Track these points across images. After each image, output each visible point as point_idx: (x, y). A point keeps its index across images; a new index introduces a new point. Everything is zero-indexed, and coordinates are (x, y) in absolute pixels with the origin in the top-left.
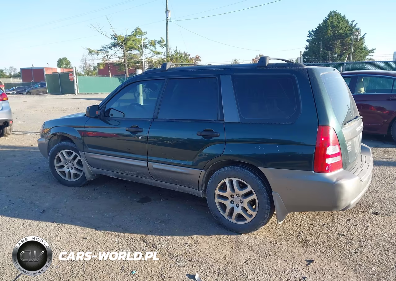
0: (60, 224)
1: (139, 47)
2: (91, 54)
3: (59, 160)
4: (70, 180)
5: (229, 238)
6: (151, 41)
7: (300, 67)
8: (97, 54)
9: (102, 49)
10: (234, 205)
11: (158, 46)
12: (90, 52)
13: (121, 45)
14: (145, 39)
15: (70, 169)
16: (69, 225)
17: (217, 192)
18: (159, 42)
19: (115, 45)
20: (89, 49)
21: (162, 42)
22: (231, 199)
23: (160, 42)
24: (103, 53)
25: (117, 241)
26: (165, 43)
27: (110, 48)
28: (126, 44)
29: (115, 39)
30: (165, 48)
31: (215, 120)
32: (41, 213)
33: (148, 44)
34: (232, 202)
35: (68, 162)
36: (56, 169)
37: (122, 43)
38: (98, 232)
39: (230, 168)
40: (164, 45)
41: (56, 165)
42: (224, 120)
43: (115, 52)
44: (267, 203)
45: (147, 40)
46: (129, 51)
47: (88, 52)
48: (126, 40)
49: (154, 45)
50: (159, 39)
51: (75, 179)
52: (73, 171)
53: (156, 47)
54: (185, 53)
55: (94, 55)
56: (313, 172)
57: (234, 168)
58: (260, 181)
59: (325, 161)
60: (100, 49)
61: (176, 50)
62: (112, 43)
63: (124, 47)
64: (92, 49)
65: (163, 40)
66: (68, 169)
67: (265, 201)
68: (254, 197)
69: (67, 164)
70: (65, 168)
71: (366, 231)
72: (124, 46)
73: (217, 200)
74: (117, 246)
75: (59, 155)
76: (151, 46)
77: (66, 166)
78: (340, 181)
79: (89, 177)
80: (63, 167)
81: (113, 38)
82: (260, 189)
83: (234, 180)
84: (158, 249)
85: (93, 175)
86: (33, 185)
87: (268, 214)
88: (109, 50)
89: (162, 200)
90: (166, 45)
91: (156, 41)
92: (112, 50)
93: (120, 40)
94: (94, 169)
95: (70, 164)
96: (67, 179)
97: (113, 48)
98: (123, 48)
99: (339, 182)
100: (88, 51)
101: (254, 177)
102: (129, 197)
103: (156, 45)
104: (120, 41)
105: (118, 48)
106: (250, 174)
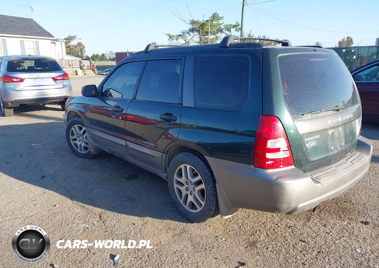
0: (47, 190)
1: (214, 31)
2: (171, 39)
3: (73, 134)
4: (81, 152)
5: (179, 224)
6: (227, 25)
7: (258, 47)
8: (177, 40)
9: (181, 34)
10: (189, 193)
11: (233, 30)
12: (170, 37)
13: (197, 30)
14: (222, 24)
15: (81, 142)
16: (53, 192)
17: (176, 177)
18: (234, 26)
19: (192, 30)
20: (169, 35)
21: (237, 26)
22: (186, 186)
23: (236, 26)
24: (181, 39)
25: (79, 212)
26: (240, 27)
27: (188, 33)
28: (203, 29)
29: (193, 25)
30: (240, 32)
31: (176, 104)
32: (41, 178)
33: (224, 28)
34: (187, 189)
35: (79, 136)
36: (71, 140)
37: (199, 28)
38: (69, 201)
39: (184, 154)
40: (239, 29)
41: (71, 137)
42: (182, 104)
43: (192, 36)
44: (213, 194)
45: (223, 24)
46: (205, 35)
47: (168, 38)
48: (203, 25)
49: (229, 29)
50: (234, 24)
51: (85, 151)
52: (83, 145)
53: (231, 31)
54: (264, 36)
55: (173, 40)
56: (252, 166)
57: (188, 154)
58: (207, 171)
59: (265, 155)
60: (179, 34)
61: (250, 34)
62: (190, 28)
63: (201, 32)
64: (172, 34)
65: (239, 24)
66: (80, 142)
67: (210, 192)
68: (202, 186)
69: (79, 138)
70: (78, 141)
71: (336, 242)
72: (201, 30)
73: (176, 185)
74: (74, 217)
75: (73, 129)
76: (227, 30)
77: (78, 139)
78: (280, 180)
79: (92, 151)
80: (76, 140)
81: (192, 23)
82: (206, 179)
83: (188, 167)
84: (106, 225)
85: (95, 149)
86: (54, 154)
87: (213, 206)
88: (187, 35)
89: (146, 179)
90: (241, 29)
91: (231, 25)
92: (190, 35)
93: (197, 25)
94: (96, 144)
95: (81, 138)
96: (79, 151)
97: (191, 33)
98: (199, 33)
99: (278, 181)
100: (168, 36)
101: (203, 166)
102: (121, 173)
103: (232, 30)
104: (197, 27)
105: (196, 33)
106: (199, 162)
